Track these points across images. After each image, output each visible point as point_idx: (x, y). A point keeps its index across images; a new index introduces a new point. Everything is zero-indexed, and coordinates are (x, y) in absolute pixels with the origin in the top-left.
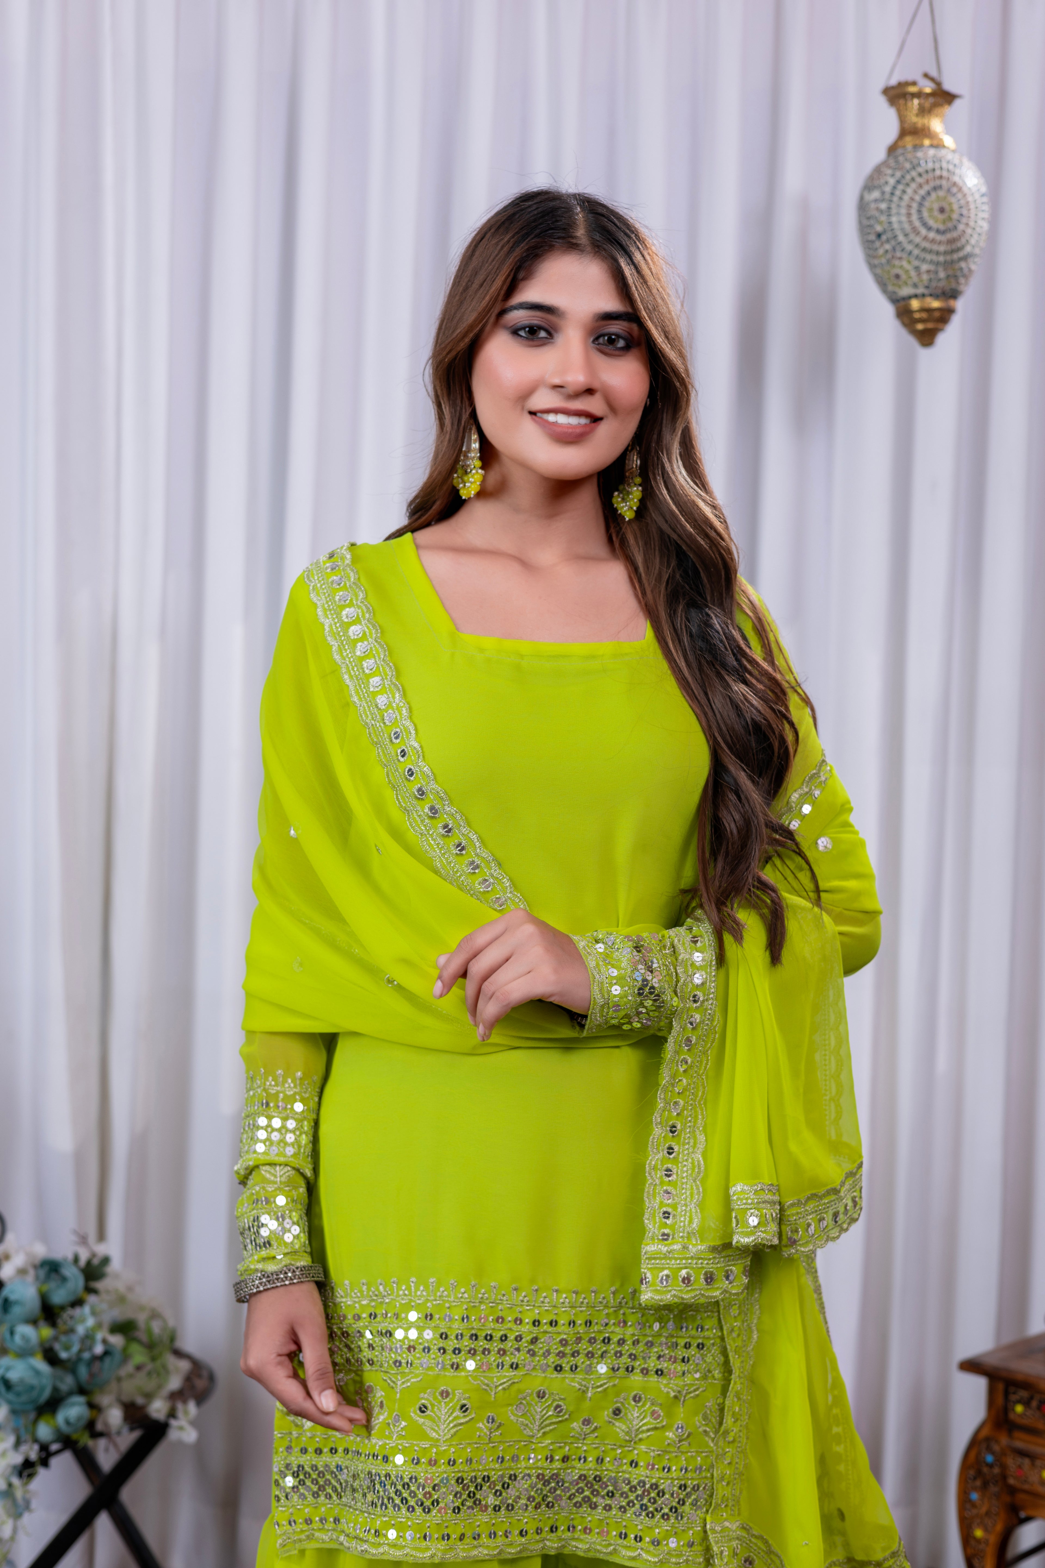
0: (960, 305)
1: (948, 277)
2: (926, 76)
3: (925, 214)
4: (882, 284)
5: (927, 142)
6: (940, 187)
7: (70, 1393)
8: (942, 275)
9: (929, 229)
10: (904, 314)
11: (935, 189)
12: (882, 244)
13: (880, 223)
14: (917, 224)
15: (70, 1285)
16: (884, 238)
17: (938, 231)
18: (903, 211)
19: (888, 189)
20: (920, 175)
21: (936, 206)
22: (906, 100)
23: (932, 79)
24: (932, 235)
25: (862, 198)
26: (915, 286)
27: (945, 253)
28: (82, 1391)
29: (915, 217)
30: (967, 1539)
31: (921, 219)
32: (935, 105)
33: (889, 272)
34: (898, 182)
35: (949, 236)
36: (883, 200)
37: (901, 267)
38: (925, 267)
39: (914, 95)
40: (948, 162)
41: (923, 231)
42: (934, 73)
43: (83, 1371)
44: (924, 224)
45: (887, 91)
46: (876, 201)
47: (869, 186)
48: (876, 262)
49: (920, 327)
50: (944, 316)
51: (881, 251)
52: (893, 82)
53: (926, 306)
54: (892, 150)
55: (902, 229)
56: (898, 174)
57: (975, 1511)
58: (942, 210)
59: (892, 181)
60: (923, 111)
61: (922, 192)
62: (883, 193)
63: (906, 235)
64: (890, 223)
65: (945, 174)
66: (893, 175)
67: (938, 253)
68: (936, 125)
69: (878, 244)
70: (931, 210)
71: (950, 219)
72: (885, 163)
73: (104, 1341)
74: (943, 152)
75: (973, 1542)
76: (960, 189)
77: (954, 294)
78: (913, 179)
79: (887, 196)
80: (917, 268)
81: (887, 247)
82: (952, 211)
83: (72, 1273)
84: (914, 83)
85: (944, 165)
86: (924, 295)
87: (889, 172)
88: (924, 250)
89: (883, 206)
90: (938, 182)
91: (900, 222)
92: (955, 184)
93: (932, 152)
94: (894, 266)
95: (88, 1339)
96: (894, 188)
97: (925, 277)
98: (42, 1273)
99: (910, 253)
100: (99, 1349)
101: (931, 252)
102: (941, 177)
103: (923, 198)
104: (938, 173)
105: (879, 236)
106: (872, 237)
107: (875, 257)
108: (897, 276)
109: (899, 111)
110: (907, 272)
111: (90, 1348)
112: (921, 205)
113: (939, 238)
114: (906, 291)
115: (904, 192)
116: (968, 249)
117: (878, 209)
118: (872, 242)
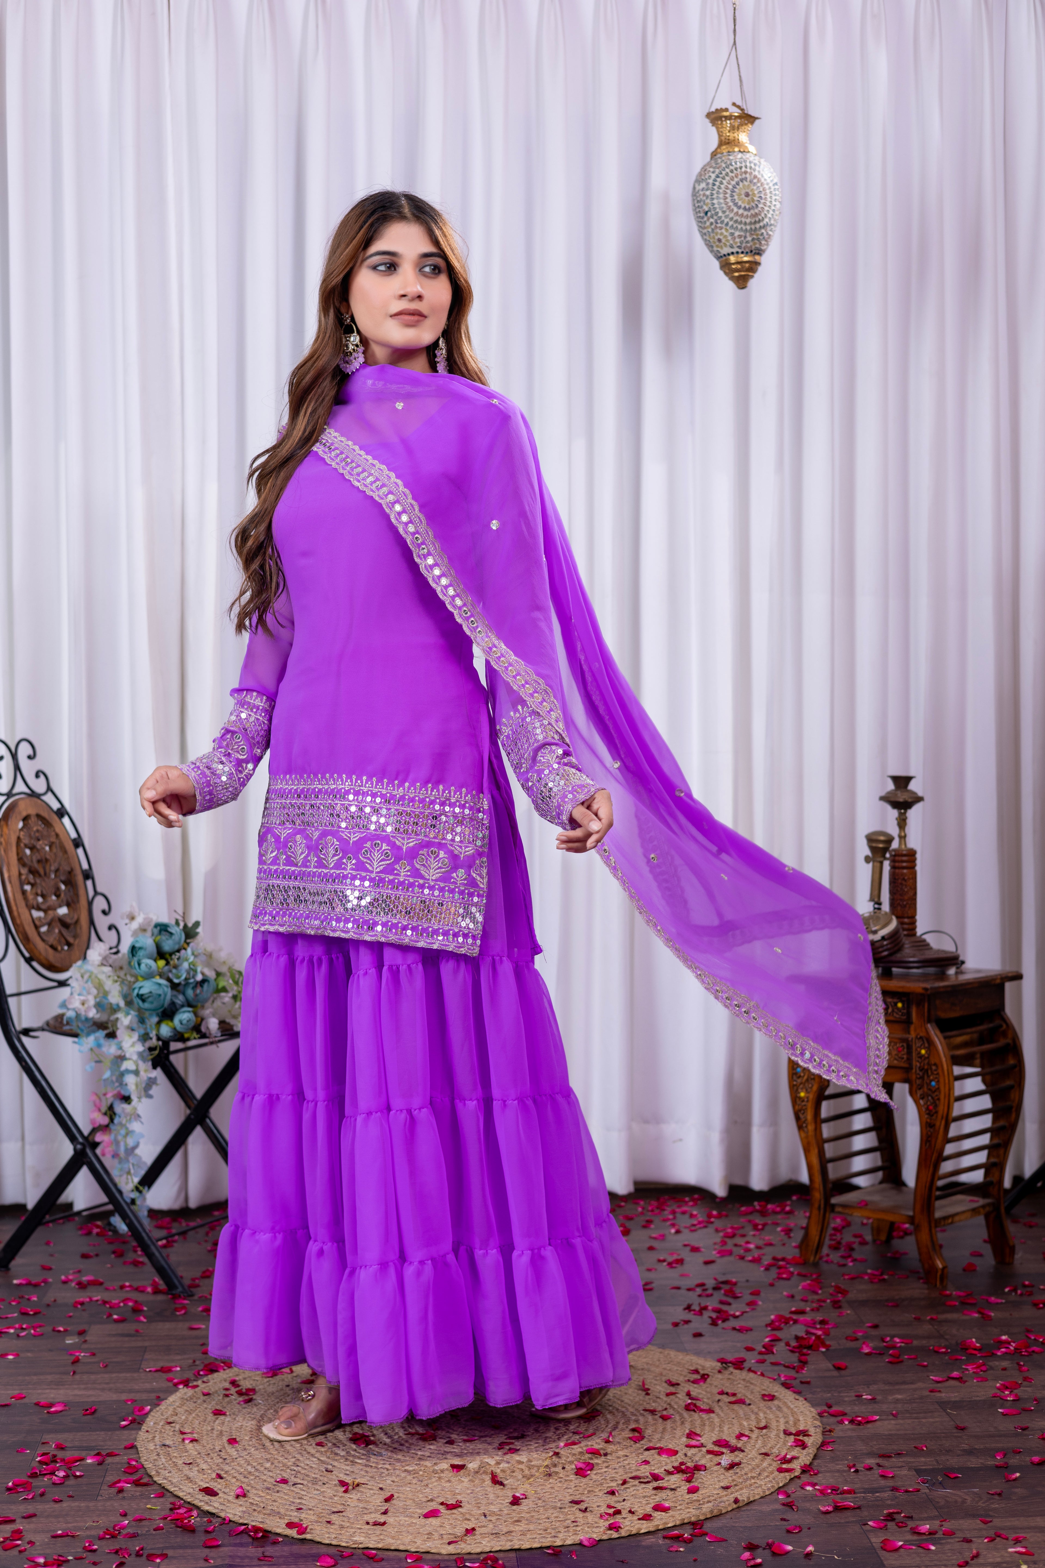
0: (764, 259)
1: (753, 239)
2: (734, 104)
3: (736, 197)
4: (710, 246)
5: (736, 149)
6: (746, 179)
7: (183, 1006)
8: (749, 239)
9: (739, 207)
10: (726, 266)
11: (742, 180)
12: (708, 219)
13: (707, 205)
14: (731, 204)
15: (176, 938)
16: (709, 214)
17: (745, 209)
18: (721, 196)
19: (711, 181)
20: (732, 171)
21: (743, 192)
22: (722, 121)
23: (738, 107)
24: (741, 211)
25: (694, 188)
26: (732, 247)
27: (751, 223)
28: (189, 1005)
29: (729, 200)
30: (795, 1099)
31: (733, 201)
32: (741, 125)
33: (714, 238)
34: (718, 177)
35: (752, 212)
36: (707, 190)
37: (722, 234)
38: (737, 233)
39: (726, 118)
40: (750, 162)
41: (735, 210)
42: (739, 103)
43: (190, 992)
44: (736, 204)
45: (709, 115)
46: (703, 190)
47: (698, 181)
48: (705, 231)
49: (736, 274)
50: (753, 267)
51: (708, 224)
52: (713, 109)
53: (740, 260)
54: (714, 155)
55: (721, 208)
56: (717, 171)
57: (799, 1081)
58: (747, 195)
59: (713, 176)
60: (733, 128)
61: (733, 183)
62: (708, 184)
63: (724, 212)
64: (713, 204)
65: (748, 170)
66: (713, 172)
67: (745, 224)
68: (743, 137)
69: (705, 219)
70: (739, 195)
71: (753, 201)
72: (708, 164)
73: (203, 974)
74: (748, 155)
75: (798, 1102)
76: (759, 181)
77: (759, 252)
78: (727, 174)
79: (710, 186)
80: (732, 234)
81: (712, 220)
82: (754, 194)
83: (177, 931)
84: (727, 110)
85: (748, 164)
86: (737, 253)
87: (712, 170)
88: (736, 221)
89: (708, 193)
90: (744, 176)
91: (719, 203)
92: (755, 177)
93: (740, 155)
94: (717, 234)
95: (192, 970)
96: (715, 180)
97: (738, 240)
98: (156, 931)
99: (727, 224)
100: (199, 977)
101: (741, 223)
102: (746, 172)
103: (734, 187)
104: (744, 169)
105: (706, 213)
106: (702, 215)
107: (705, 228)
108: (719, 240)
109: (717, 129)
110: (725, 237)
111: (194, 977)
112: (733, 191)
113: (746, 213)
114: (726, 250)
115: (721, 183)
116: (766, 220)
117: (704, 195)
118: (703, 218)
